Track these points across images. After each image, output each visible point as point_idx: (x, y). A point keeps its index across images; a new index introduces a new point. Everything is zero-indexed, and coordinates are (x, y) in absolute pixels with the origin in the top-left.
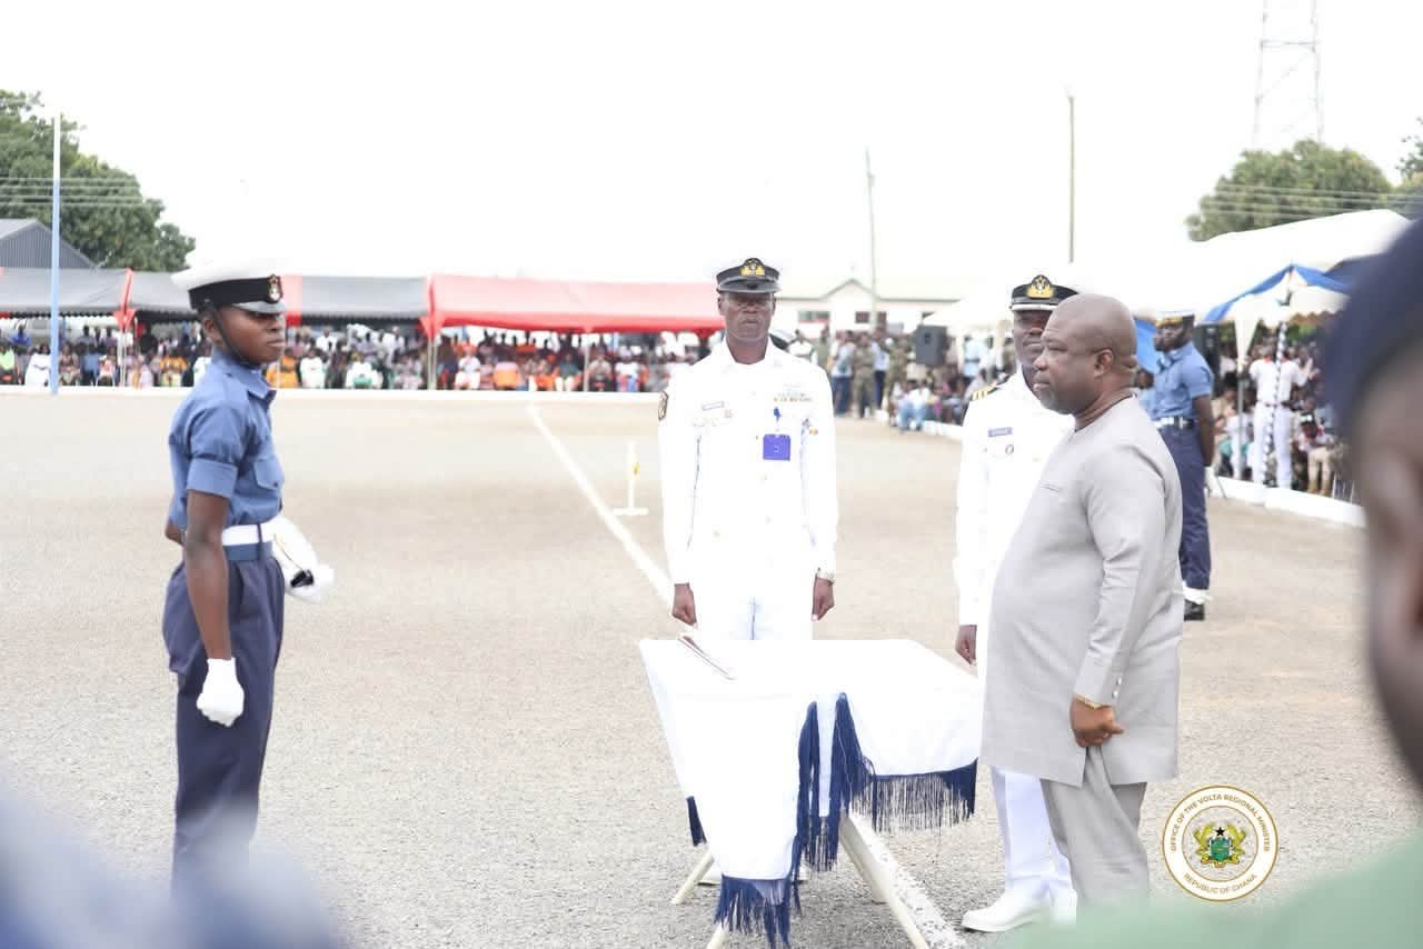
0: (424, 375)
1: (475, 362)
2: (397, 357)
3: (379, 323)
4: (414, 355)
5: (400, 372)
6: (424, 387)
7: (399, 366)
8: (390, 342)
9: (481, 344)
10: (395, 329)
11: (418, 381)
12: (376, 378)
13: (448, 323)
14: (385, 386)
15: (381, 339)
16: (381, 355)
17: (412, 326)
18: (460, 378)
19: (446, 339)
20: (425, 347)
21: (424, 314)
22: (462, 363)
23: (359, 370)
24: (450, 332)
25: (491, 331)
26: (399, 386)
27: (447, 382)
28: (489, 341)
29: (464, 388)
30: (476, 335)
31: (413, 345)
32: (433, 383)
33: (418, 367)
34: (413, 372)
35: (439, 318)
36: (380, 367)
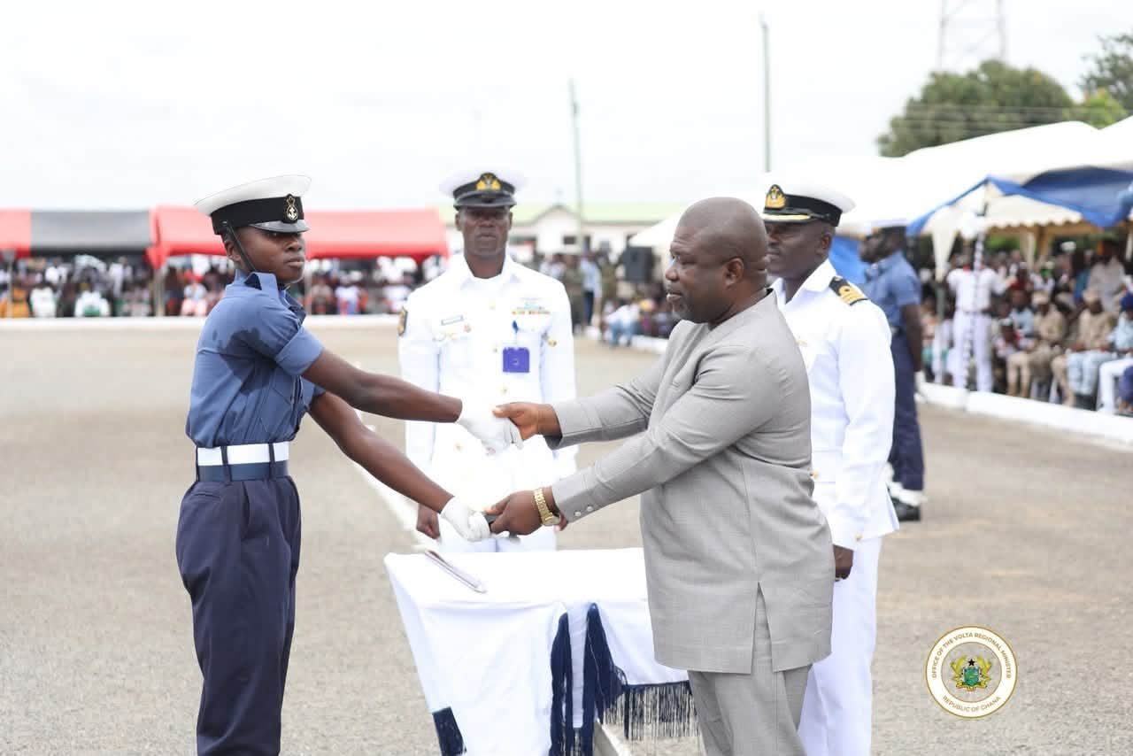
0: (152, 303)
1: (200, 290)
2: (126, 286)
3: (108, 255)
4: (142, 284)
5: (129, 301)
6: (152, 314)
7: (127, 295)
8: (118, 272)
9: (207, 274)
10: (122, 259)
11: (145, 309)
12: (104, 307)
13: (176, 252)
14: (114, 314)
15: (108, 269)
16: (109, 285)
17: (138, 257)
18: (187, 306)
19: (172, 270)
20: (151, 276)
21: (151, 245)
22: (188, 290)
23: (89, 299)
24: (177, 262)
25: (216, 260)
26: (128, 314)
27: (174, 310)
28: (213, 270)
29: (191, 314)
30: (200, 265)
31: (141, 274)
32: (160, 310)
33: (146, 295)
34: (140, 301)
35: (165, 248)
36: (109, 297)
